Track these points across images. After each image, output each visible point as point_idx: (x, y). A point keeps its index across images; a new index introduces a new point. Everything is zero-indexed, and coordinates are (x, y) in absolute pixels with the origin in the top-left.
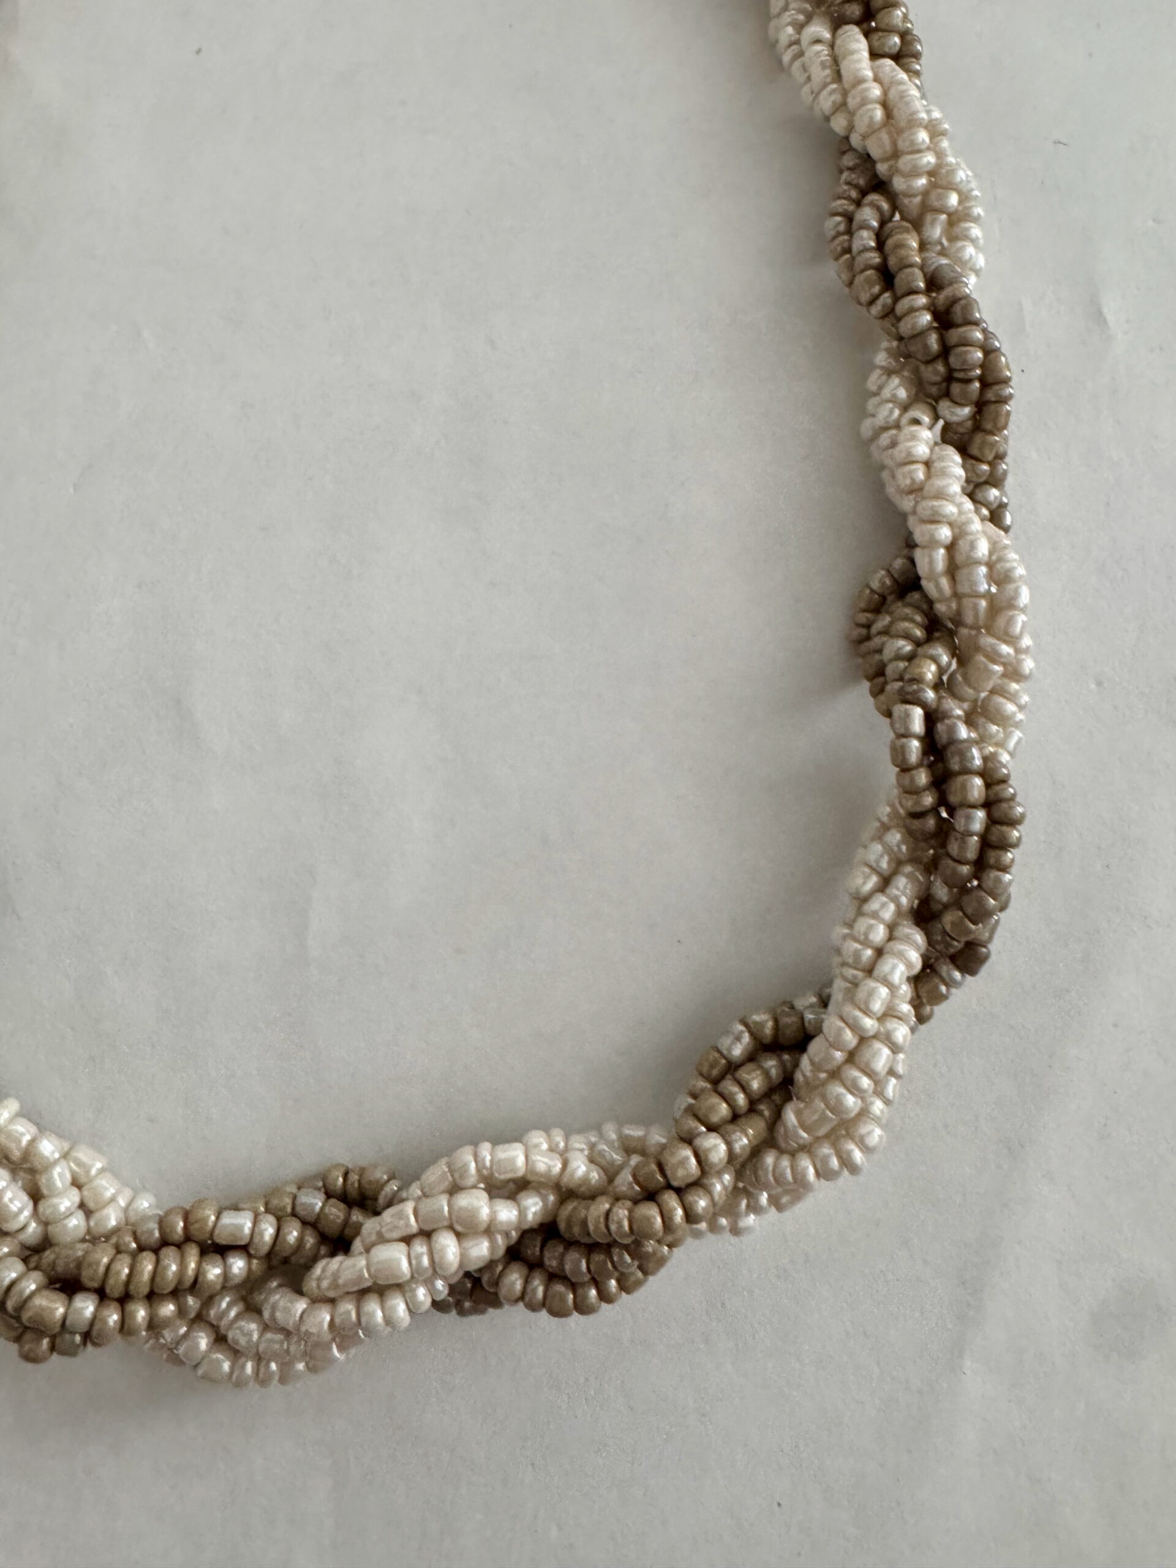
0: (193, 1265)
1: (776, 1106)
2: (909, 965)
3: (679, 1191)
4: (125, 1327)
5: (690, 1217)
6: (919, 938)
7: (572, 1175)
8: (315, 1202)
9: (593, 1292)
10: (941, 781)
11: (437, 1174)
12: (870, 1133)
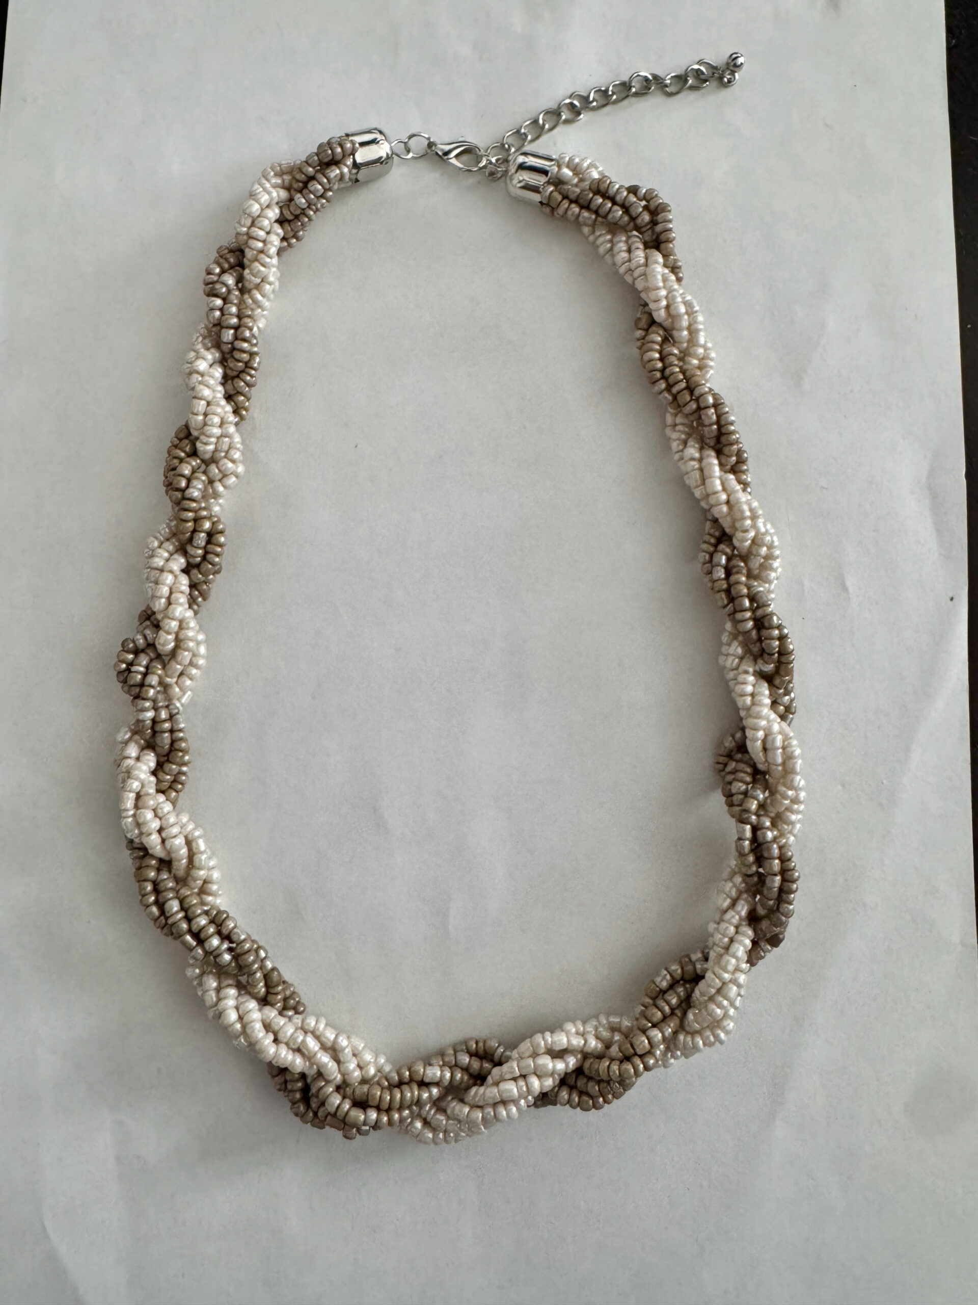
0: (416, 1093)
1: (684, 1009)
2: (745, 946)
3: (641, 1057)
4: (390, 1123)
5: (647, 1068)
6: (750, 933)
7: (589, 1046)
8: (465, 1059)
9: (601, 1099)
10: (760, 860)
11: (525, 1046)
12: (729, 1025)
